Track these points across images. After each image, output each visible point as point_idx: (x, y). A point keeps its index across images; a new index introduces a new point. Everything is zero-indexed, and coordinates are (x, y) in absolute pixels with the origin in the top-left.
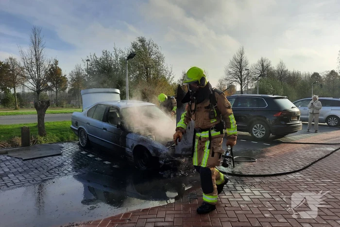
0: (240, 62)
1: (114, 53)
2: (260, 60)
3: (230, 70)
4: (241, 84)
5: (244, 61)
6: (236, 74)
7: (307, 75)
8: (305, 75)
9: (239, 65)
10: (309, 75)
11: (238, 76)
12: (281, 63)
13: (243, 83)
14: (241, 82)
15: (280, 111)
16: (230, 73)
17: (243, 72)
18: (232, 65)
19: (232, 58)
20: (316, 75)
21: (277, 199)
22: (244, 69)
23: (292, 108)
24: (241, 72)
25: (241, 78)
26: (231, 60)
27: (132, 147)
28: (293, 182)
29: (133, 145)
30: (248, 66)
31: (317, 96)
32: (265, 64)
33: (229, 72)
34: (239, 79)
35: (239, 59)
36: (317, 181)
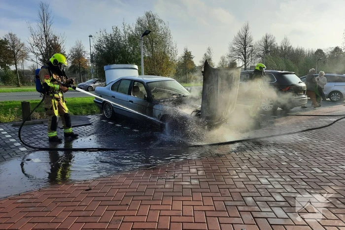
0: (244, 39)
1: (123, 28)
2: (265, 36)
3: (235, 46)
4: (245, 61)
5: (248, 37)
6: (240, 50)
7: (311, 51)
8: (309, 52)
9: (244, 41)
10: (312, 51)
11: (242, 53)
12: (286, 39)
13: (247, 60)
14: (245, 58)
15: (288, 86)
16: (233, 50)
17: (247, 49)
18: (237, 42)
19: (236, 35)
20: (320, 52)
21: (290, 154)
22: (248, 45)
23: (300, 82)
24: (245, 49)
25: (245, 54)
26: (236, 36)
27: (159, 116)
28: (302, 143)
29: (160, 114)
30: (252, 42)
31: (323, 72)
32: (269, 41)
33: (233, 48)
34: (242, 56)
35: (243, 35)
36: (323, 142)
